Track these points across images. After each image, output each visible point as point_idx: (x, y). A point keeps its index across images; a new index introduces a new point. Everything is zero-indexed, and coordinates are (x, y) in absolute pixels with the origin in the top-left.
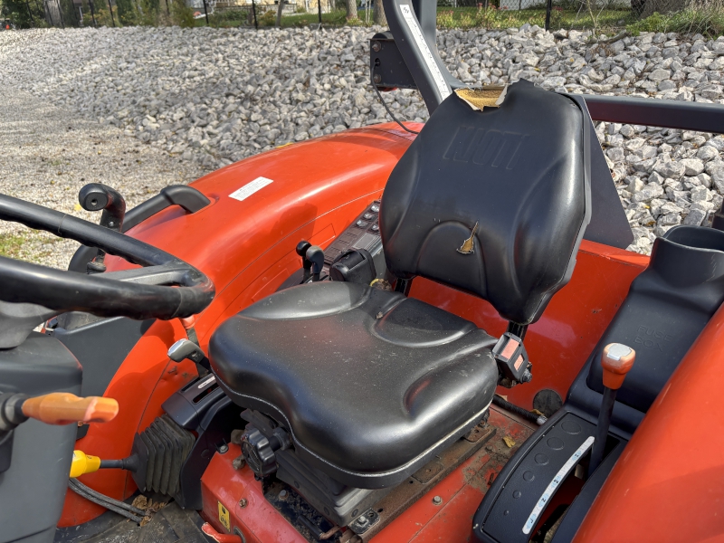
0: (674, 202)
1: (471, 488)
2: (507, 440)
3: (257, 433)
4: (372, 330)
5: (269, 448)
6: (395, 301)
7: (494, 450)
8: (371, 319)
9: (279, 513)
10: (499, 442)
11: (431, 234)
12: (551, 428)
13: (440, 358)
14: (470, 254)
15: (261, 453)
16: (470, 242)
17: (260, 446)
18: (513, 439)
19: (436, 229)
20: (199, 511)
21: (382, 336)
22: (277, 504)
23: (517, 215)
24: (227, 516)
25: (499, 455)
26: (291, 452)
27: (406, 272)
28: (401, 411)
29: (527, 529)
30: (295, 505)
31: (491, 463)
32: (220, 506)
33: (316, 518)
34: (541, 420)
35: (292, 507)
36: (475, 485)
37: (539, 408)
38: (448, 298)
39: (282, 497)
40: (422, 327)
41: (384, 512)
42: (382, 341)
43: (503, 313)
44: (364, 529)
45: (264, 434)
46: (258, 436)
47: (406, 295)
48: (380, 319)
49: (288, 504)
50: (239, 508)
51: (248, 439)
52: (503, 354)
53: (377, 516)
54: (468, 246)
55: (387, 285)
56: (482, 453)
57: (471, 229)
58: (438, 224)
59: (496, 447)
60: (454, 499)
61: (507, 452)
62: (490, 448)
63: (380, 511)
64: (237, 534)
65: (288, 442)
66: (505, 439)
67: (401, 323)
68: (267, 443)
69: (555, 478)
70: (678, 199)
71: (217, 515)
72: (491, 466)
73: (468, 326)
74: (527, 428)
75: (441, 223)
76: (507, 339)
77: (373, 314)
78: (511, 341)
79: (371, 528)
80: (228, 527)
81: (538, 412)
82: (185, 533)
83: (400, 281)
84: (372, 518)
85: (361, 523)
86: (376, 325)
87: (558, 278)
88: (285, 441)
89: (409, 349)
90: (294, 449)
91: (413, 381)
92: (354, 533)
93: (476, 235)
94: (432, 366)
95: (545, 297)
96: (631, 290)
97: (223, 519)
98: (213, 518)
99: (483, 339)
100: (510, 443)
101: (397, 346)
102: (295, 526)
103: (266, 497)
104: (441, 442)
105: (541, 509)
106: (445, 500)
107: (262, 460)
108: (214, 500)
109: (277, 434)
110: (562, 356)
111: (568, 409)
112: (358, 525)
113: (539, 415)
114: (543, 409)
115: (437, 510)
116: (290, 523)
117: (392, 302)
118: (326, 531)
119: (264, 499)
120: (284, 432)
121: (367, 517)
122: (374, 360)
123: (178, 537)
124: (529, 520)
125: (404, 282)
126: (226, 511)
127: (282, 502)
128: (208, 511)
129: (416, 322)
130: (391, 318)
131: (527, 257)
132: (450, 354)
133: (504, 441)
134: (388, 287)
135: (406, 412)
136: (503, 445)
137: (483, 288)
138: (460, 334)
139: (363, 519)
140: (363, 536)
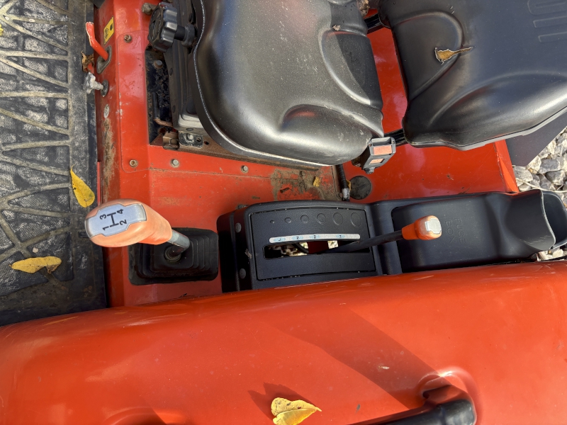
0: (557, 145)
1: (269, 182)
2: (317, 179)
3: (175, 14)
4: (322, 32)
5: (173, 35)
6: (357, 29)
7: (304, 177)
8: (329, 24)
9: (146, 73)
10: (312, 177)
11: (437, 14)
12: (346, 209)
13: (340, 105)
14: (438, 62)
15: (164, 32)
16: (449, 54)
17: (168, 25)
18: (321, 183)
19: (443, 15)
20: (95, 7)
21: (323, 46)
22: (149, 65)
23: (499, 77)
24: (110, 33)
25: (303, 182)
26: (186, 51)
27: (387, 18)
28: (278, 117)
29: (272, 240)
30: (160, 78)
31: (295, 182)
32: (111, 22)
33: (165, 101)
34: (346, 192)
35: (157, 78)
36: (273, 183)
37: (353, 184)
38: (387, 58)
39: (156, 65)
40: (352, 70)
41: (207, 146)
42: (319, 49)
43: (406, 119)
44: (186, 144)
45: (178, 20)
46: (173, 17)
47: (369, 32)
48: (334, 30)
49: (156, 73)
50: (122, 39)
51: (164, 10)
52: (375, 148)
53: (201, 144)
54: (445, 55)
55: (366, 9)
56: (297, 172)
57: (462, 47)
58: (449, 14)
59: (307, 178)
60: (255, 178)
61: (309, 186)
62: (303, 174)
63: (207, 143)
64: (108, 52)
65: (190, 43)
66: (317, 178)
67: (344, 50)
68: (175, 29)
69: (317, 235)
70: (560, 146)
71: (105, 25)
72: (292, 183)
73: (378, 102)
74: (334, 186)
75: (453, 16)
76: (389, 142)
77: (336, 20)
78: (390, 146)
79: (191, 147)
80: (106, 40)
81: (350, 185)
82: (75, 11)
83: (376, 16)
84: (198, 142)
85: (187, 138)
86: (327, 32)
87: (462, 143)
88: (189, 41)
89: (329, 76)
90: (190, 52)
91: (306, 103)
92: (177, 138)
93: (460, 55)
94: (328, 105)
95: (440, 142)
96: (483, 195)
97: (106, 31)
98: (101, 23)
99: (376, 122)
100: (316, 184)
101: (324, 65)
102: (148, 91)
103: (146, 53)
104: (282, 158)
105: (291, 240)
106: (249, 173)
107: (160, 37)
108: (111, 14)
109: (188, 29)
110: (400, 175)
111: (367, 209)
112: (185, 138)
113: (348, 187)
114: (354, 187)
115: (239, 173)
116: (146, 86)
117: (355, 27)
118: (162, 119)
119: (144, 52)
120: (193, 34)
121: (195, 138)
122: (300, 60)
123: (67, 8)
124: (279, 238)
125: (378, 21)
126: (113, 29)
127: (153, 67)
128: (102, 15)
129: (352, 60)
130: (342, 38)
131: (465, 109)
132: (348, 109)
133: (315, 178)
134: (364, 11)
135: (281, 121)
136: (311, 180)
137: (416, 92)
138: (367, 102)
139: (191, 137)
140: (182, 146)
